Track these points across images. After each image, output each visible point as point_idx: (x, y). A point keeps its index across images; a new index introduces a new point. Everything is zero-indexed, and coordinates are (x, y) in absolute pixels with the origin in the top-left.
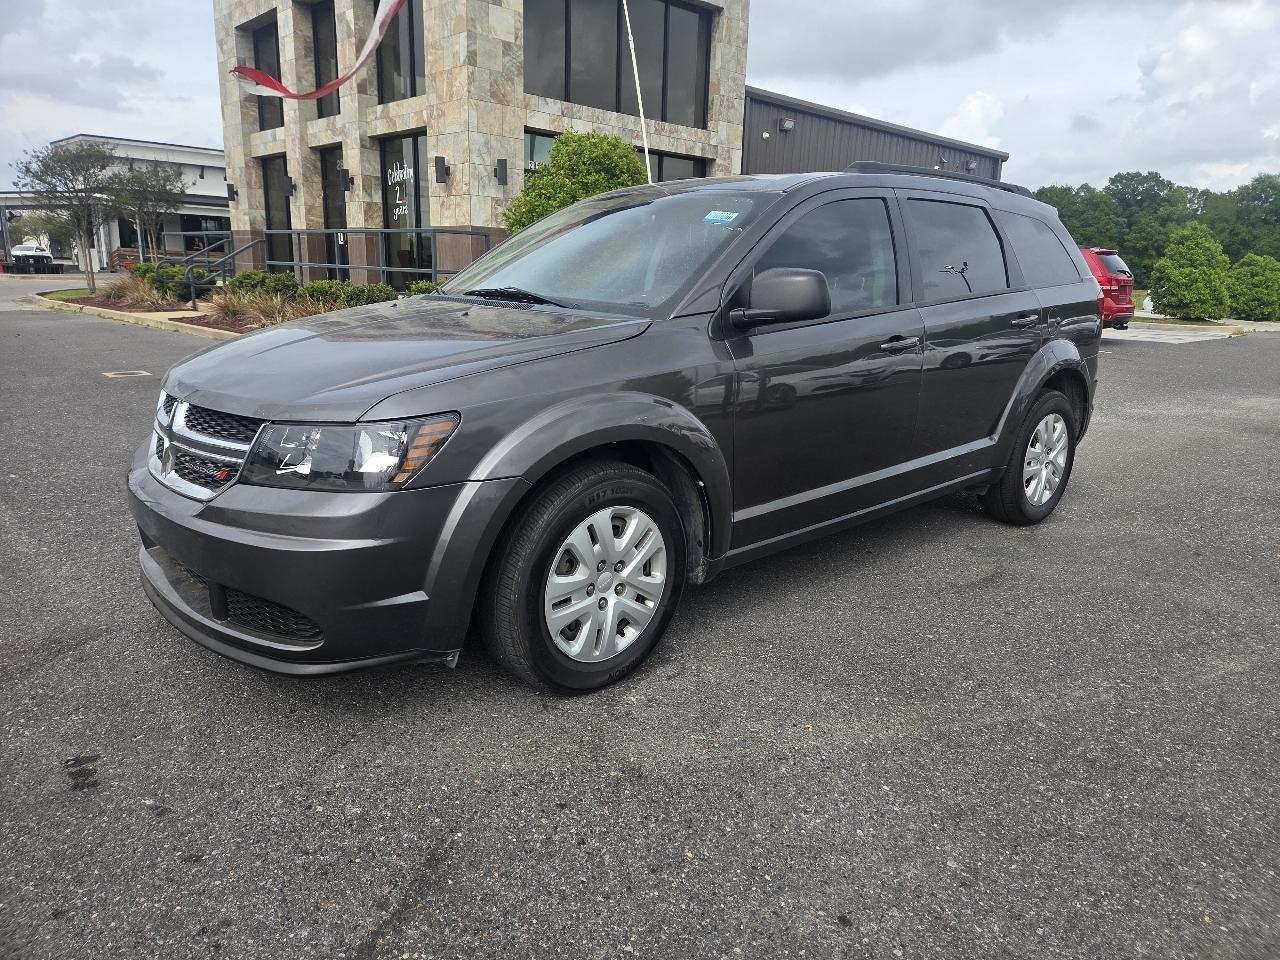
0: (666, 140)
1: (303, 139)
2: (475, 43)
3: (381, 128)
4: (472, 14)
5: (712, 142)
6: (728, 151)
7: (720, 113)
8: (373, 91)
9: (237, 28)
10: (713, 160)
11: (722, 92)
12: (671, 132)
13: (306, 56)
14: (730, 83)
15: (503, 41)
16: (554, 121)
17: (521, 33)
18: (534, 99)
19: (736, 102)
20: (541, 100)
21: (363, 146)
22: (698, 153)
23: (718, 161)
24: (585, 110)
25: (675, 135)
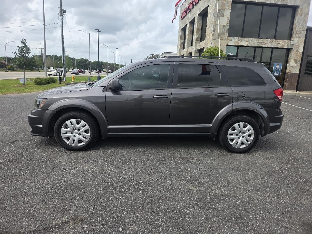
0: (274, 44)
1: (187, 51)
2: (215, 27)
3: (199, 48)
4: (215, 20)
5: (291, 44)
6: (298, 46)
7: (296, 35)
8: (199, 40)
9: (181, 29)
10: (291, 49)
11: (297, 29)
12: (276, 42)
13: (190, 33)
14: (301, 26)
15: (223, 25)
16: (236, 43)
17: (229, 23)
18: (230, 38)
19: (303, 32)
20: (233, 38)
21: (195, 52)
22: (285, 47)
23: (293, 49)
24: (246, 39)
25: (277, 43)
